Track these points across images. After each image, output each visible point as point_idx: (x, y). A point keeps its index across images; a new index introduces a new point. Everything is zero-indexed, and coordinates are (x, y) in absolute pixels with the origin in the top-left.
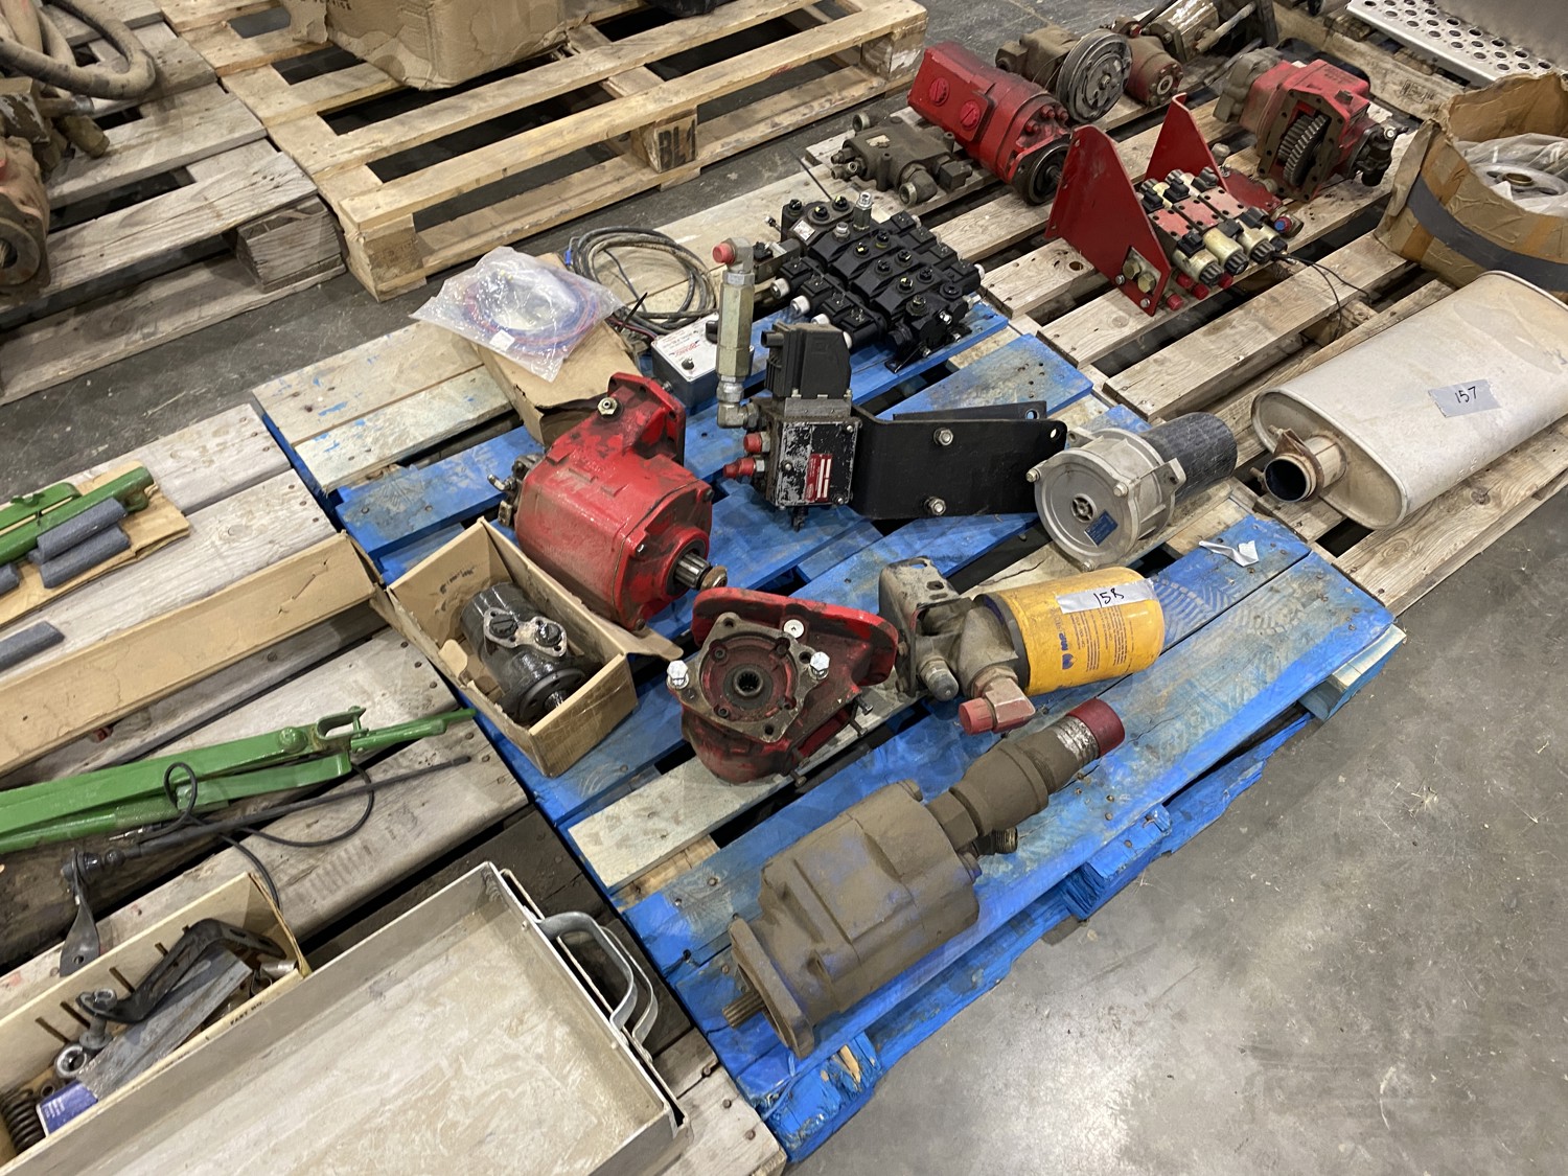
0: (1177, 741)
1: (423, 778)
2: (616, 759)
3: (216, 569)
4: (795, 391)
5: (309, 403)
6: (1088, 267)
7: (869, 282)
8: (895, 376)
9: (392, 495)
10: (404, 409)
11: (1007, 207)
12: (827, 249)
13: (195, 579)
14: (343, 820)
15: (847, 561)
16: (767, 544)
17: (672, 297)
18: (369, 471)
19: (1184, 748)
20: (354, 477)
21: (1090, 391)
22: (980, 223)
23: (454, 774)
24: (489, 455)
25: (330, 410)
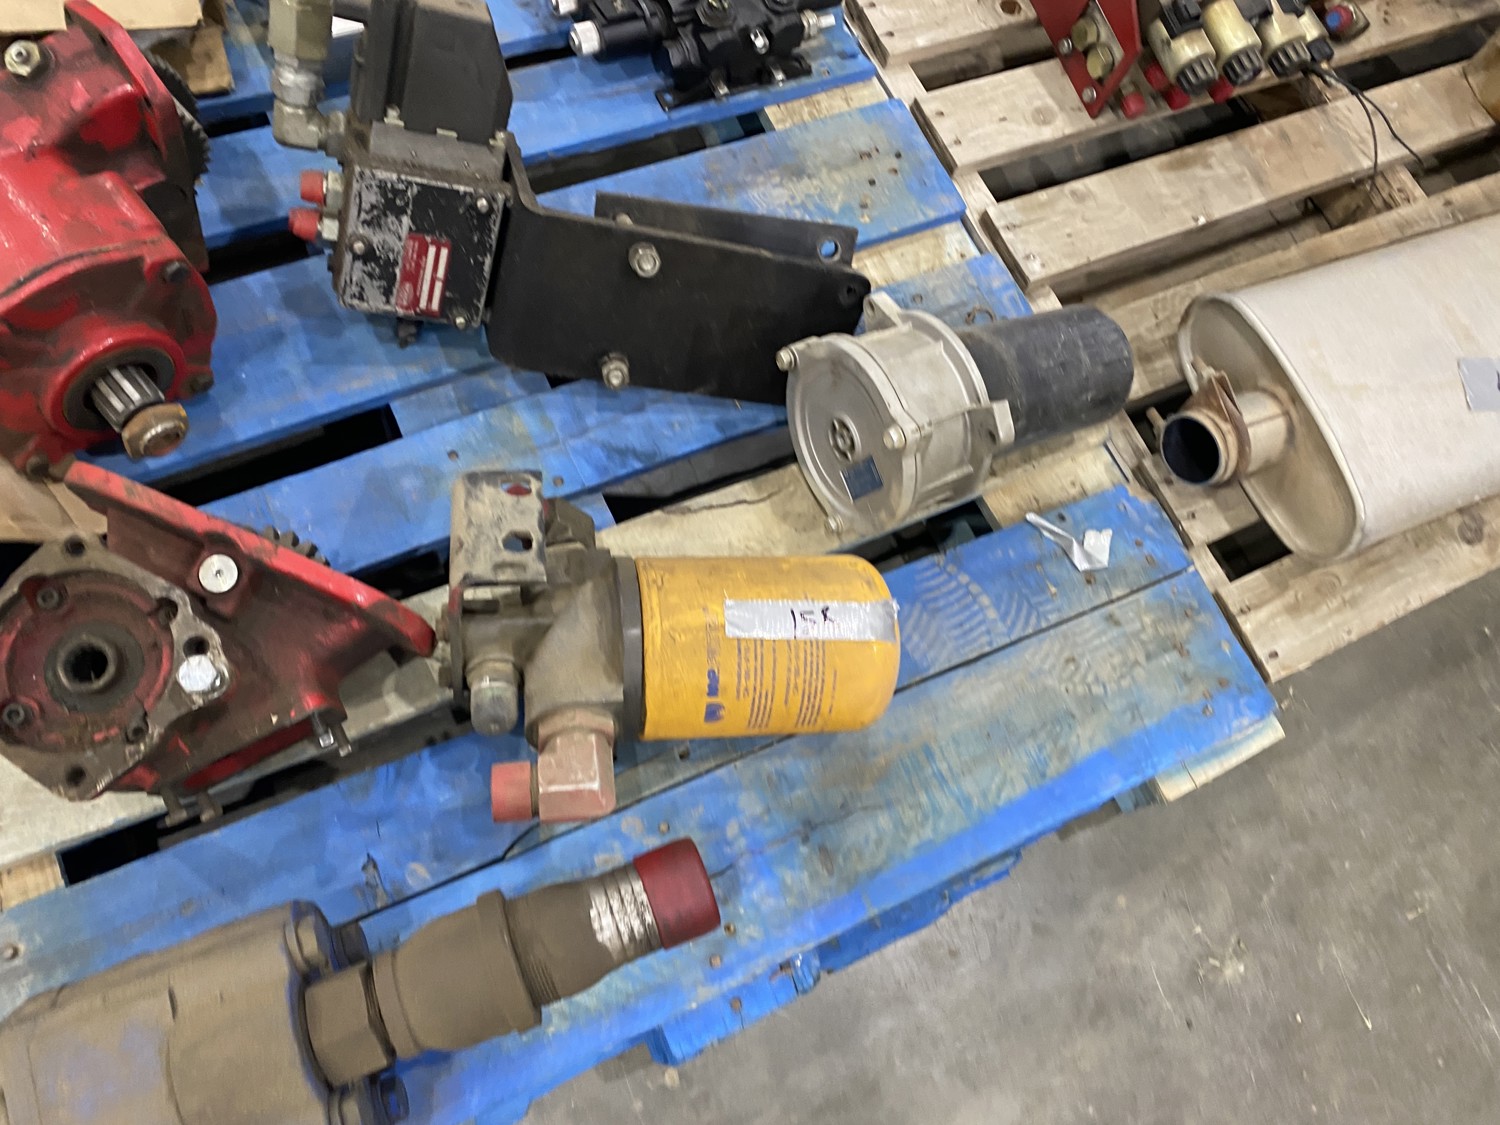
0: (872, 845)
4: (394, 112)
6: (1027, 13)
8: (665, 117)
15: (470, 418)
16: (344, 358)
21: (959, 217)
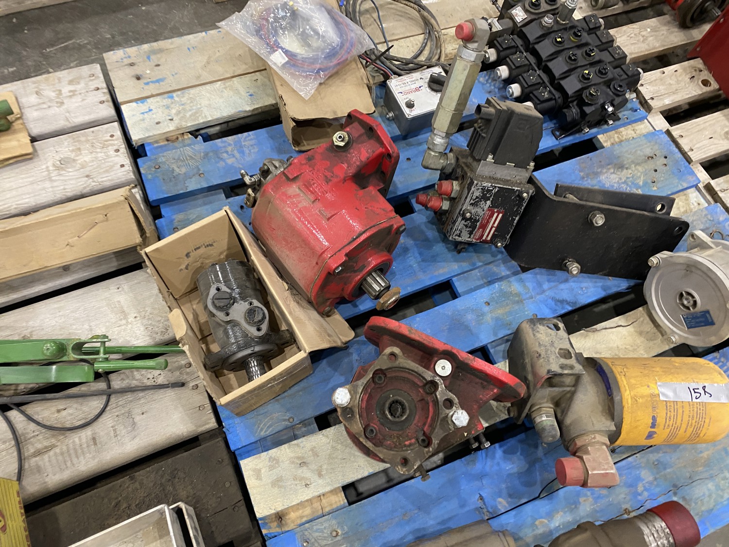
0: (707, 497)
1: (146, 392)
2: (288, 410)
3: (44, 189)
4: (490, 157)
5: (139, 73)
6: (715, 85)
7: (558, 67)
8: (557, 142)
9: (179, 159)
10: (203, 93)
11: (665, 25)
12: (532, 33)
13: (28, 194)
14: (84, 412)
15: (491, 287)
16: (434, 259)
17: (410, 45)
18: (168, 135)
19: (711, 506)
20: (157, 138)
21: (696, 186)
22: (644, 33)
23: (170, 393)
24: (253, 142)
25: (152, 82)
